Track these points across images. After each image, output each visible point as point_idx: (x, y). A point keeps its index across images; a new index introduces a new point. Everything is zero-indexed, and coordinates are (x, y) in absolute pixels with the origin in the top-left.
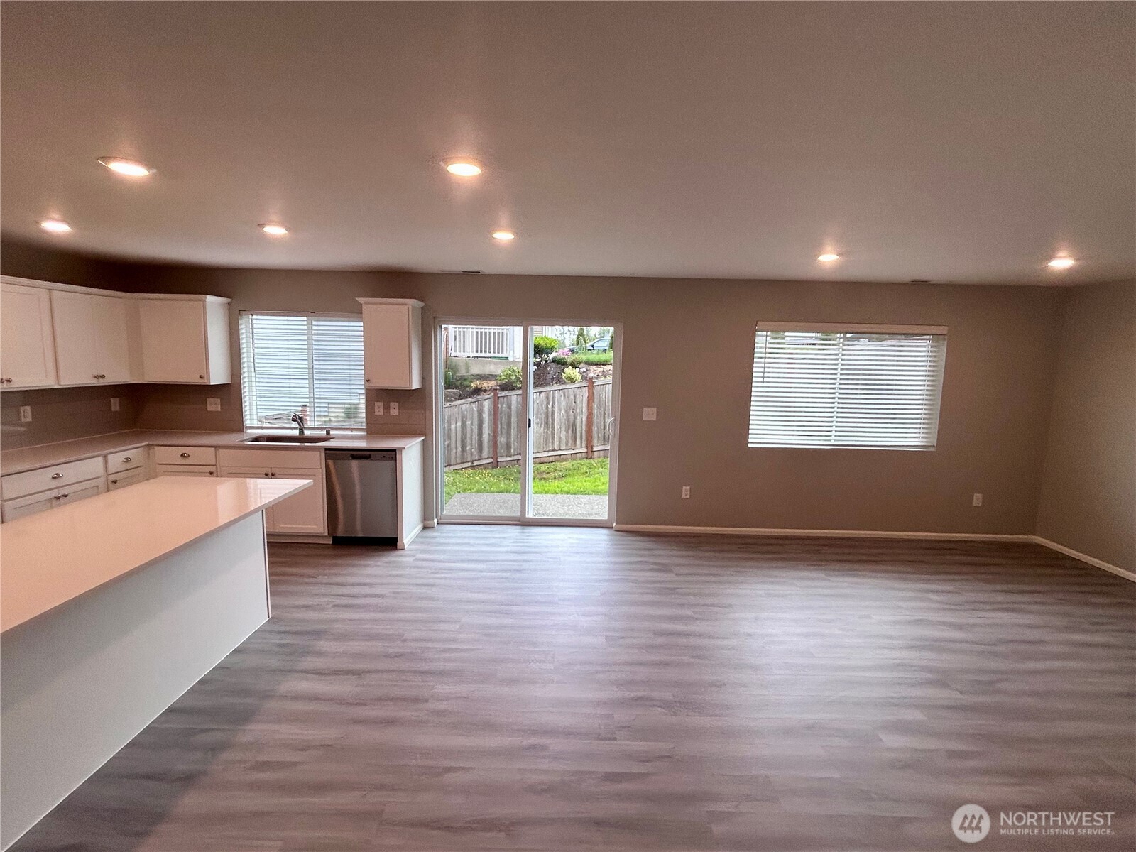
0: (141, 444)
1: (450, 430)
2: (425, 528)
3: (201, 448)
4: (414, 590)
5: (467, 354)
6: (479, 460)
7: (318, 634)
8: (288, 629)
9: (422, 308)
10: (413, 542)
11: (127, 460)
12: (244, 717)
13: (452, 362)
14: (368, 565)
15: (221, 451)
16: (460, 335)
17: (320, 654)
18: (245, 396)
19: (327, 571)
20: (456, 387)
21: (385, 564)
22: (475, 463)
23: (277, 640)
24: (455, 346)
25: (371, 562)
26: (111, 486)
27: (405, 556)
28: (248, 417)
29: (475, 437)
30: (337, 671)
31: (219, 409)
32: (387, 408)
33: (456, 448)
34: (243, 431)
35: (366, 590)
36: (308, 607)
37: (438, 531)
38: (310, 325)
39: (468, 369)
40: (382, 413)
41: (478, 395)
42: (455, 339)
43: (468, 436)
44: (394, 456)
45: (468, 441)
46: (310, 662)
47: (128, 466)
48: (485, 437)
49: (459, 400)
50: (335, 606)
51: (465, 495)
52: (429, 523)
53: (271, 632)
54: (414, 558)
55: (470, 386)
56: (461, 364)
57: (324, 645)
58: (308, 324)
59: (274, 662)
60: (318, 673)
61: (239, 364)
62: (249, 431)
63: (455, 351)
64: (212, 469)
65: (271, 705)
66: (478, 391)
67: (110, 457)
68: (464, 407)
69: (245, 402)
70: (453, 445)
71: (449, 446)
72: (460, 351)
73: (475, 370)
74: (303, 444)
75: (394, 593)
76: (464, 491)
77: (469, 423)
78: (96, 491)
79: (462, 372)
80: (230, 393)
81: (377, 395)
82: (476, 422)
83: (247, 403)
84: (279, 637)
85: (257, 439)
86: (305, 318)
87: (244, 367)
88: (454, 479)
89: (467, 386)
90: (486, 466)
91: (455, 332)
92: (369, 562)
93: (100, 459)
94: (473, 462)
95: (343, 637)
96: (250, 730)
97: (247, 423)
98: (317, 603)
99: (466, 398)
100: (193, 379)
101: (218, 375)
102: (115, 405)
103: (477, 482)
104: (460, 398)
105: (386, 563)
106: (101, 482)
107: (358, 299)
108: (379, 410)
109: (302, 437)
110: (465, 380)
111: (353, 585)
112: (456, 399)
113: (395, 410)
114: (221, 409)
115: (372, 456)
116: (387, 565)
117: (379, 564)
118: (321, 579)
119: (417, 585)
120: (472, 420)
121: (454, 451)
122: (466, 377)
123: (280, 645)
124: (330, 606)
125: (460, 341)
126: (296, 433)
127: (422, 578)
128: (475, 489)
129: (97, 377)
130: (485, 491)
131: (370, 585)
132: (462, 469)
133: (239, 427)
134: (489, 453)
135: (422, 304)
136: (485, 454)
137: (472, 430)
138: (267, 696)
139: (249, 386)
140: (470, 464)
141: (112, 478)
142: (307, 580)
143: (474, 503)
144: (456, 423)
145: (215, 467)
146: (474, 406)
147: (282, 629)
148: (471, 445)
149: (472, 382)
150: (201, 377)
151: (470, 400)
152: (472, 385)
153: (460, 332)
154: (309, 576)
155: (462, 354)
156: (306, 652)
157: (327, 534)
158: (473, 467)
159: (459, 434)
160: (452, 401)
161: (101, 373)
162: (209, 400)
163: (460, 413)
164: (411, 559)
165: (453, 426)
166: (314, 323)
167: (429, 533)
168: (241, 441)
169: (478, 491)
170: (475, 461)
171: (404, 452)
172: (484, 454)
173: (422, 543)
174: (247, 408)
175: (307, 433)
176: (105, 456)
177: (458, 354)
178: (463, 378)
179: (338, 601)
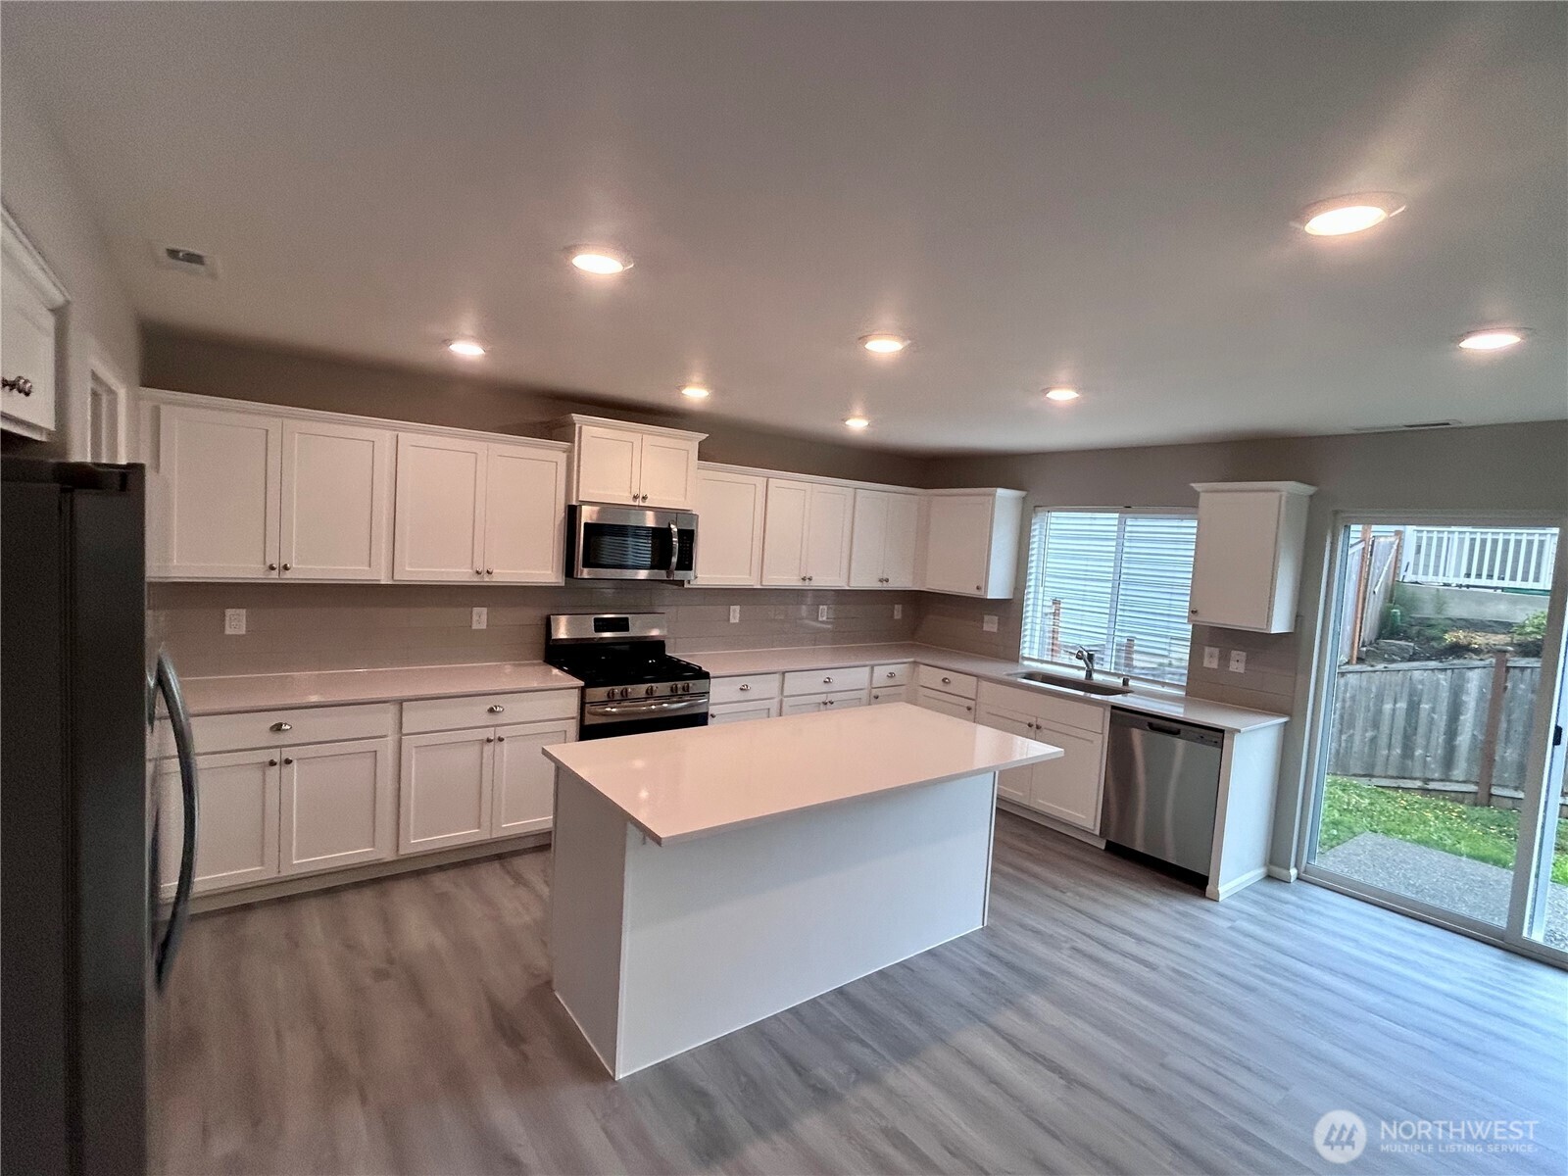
0: (905, 660)
1: (1379, 712)
2: (1270, 877)
3: (964, 674)
4: (1213, 982)
5: (1441, 579)
6: (1442, 780)
7: (1036, 982)
8: (1001, 953)
9: (1311, 496)
10: (1238, 896)
11: (891, 675)
12: (905, 1051)
13: (1404, 592)
14: (1146, 905)
15: (984, 684)
16: (1429, 545)
17: (1027, 1015)
18: (1027, 617)
19: (1082, 889)
20: (1407, 638)
21: (1174, 914)
22: (1432, 785)
23: (980, 961)
24: (1416, 564)
25: (1154, 900)
26: (873, 700)
27: (1216, 914)
28: (1027, 645)
29: (1439, 738)
30: (1041, 1056)
31: (995, 630)
32: (1224, 659)
33: (1389, 747)
34: (1018, 662)
35: (1129, 945)
36: (1036, 932)
37: (1293, 893)
38: (1122, 523)
39: (1440, 608)
40: (1214, 665)
41: (1459, 657)
42: (1418, 551)
43: (1422, 730)
44: (1219, 740)
45: (1420, 740)
46: (1009, 1020)
47: (891, 682)
48: (1464, 740)
49: (1409, 660)
50: (1074, 948)
51: (1387, 840)
52: (1277, 871)
53: (979, 947)
54: (1229, 924)
55: (1441, 639)
56: (1426, 597)
57: (1037, 1002)
58: (1120, 523)
59: (964, 992)
60: (1013, 1042)
61: (1026, 574)
62: (1026, 663)
63: (1415, 573)
64: (971, 703)
65: (939, 1054)
66: (1458, 650)
67: (876, 668)
68: (1417, 675)
69: (1026, 624)
70: (1383, 741)
71: (1373, 740)
72: (1426, 573)
73: (1457, 610)
74: (1088, 694)
75: (1174, 970)
76: (1387, 832)
77: (1425, 706)
78: (858, 702)
79: (1427, 611)
80: (1010, 610)
81: (1209, 637)
82: (1443, 706)
83: (1028, 627)
84: (985, 959)
85: (1030, 676)
86: (1117, 515)
87: (1030, 580)
88: (1371, 804)
89: (1433, 639)
90: (1458, 797)
91: (1420, 539)
92: (1151, 901)
93: (867, 669)
94: (1427, 780)
95: (1068, 1004)
96: (904, 1075)
97: (1025, 652)
98: (1051, 932)
99: (1429, 659)
100: (969, 590)
101: (997, 588)
102: (898, 612)
103: (1425, 823)
104: (1411, 659)
105: (1179, 913)
106: (864, 694)
107: (1193, 485)
108: (1211, 662)
109: (1088, 682)
110: (1430, 626)
111: (1112, 927)
112: (1403, 660)
113: (1237, 664)
114: (998, 629)
115: (1182, 732)
116: (1178, 916)
117: (1167, 909)
118: (1069, 898)
119: (1222, 975)
120: (1435, 700)
121: (1385, 752)
122: (1433, 622)
123: (982, 973)
124: (1068, 946)
125: (1428, 555)
126: (1082, 675)
127: (1235, 967)
128: (1415, 837)
129: (881, 581)
130: (1440, 845)
131: (1139, 940)
132: (1397, 788)
133: (1012, 654)
134: (1469, 771)
135: (1309, 490)
136: (1458, 772)
137: (1431, 722)
138: (940, 1037)
139: (1034, 605)
140: (1418, 784)
141: (875, 692)
142: (1050, 891)
143: (1405, 862)
144: (1395, 702)
145: (973, 702)
146: (1441, 676)
147: (994, 950)
148: (1426, 748)
149: (1446, 632)
150: (978, 588)
151: (1433, 664)
152: (1447, 636)
153: (1430, 539)
154: (1055, 888)
155: (1430, 578)
156: (1010, 1001)
157: (1097, 832)
158: (1425, 791)
159: (1400, 722)
160: (1394, 661)
161: (885, 577)
162: (986, 618)
163: (1407, 684)
164: (1225, 924)
165: (1388, 707)
166: (1129, 522)
167: (1273, 889)
168: (1011, 675)
169: (1419, 842)
170: (1433, 780)
171: (1237, 737)
172: (1455, 772)
173: (1256, 903)
174: (1028, 633)
175: (1096, 677)
176: (872, 667)
177: (1420, 578)
178: (1426, 623)
179: (1082, 944)
